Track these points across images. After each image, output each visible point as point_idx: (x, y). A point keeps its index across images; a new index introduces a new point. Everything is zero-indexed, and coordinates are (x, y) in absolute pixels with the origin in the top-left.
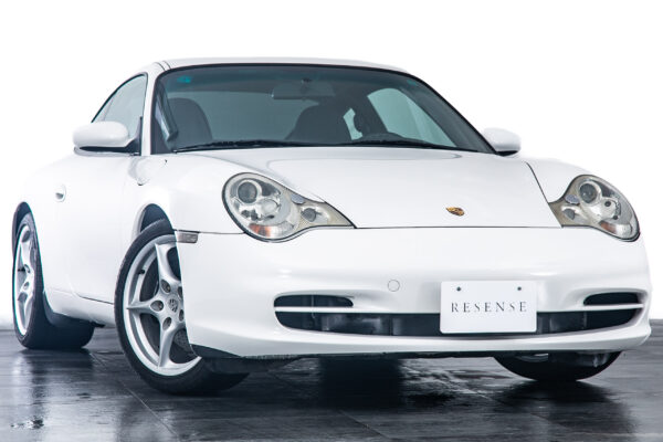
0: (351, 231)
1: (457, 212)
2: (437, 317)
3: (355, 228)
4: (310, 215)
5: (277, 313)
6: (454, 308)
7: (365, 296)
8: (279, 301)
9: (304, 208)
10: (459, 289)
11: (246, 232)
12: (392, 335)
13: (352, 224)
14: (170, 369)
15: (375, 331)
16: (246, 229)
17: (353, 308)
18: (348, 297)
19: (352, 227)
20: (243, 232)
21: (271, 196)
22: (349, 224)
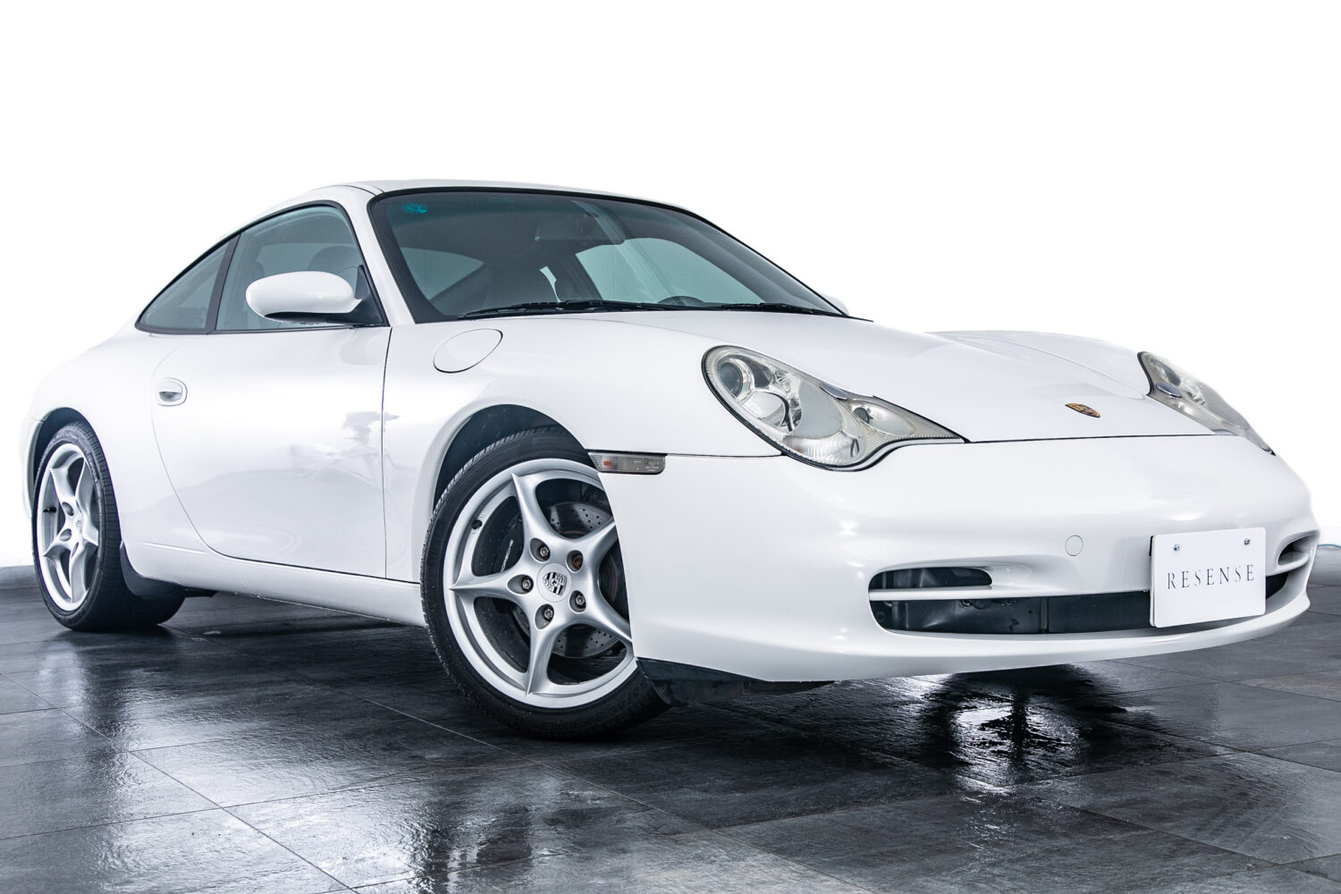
1: (1088, 411)
2: (1143, 598)
3: (967, 441)
6: (1170, 582)
7: (1018, 565)
8: (882, 580)
9: (854, 407)
10: (1176, 549)
11: (785, 453)
12: (1047, 632)
13: (957, 436)
14: (553, 695)
15: (1017, 626)
16: (783, 447)
17: (991, 588)
18: (984, 567)
19: (961, 440)
20: (779, 453)
21: (772, 388)
22: (950, 435)
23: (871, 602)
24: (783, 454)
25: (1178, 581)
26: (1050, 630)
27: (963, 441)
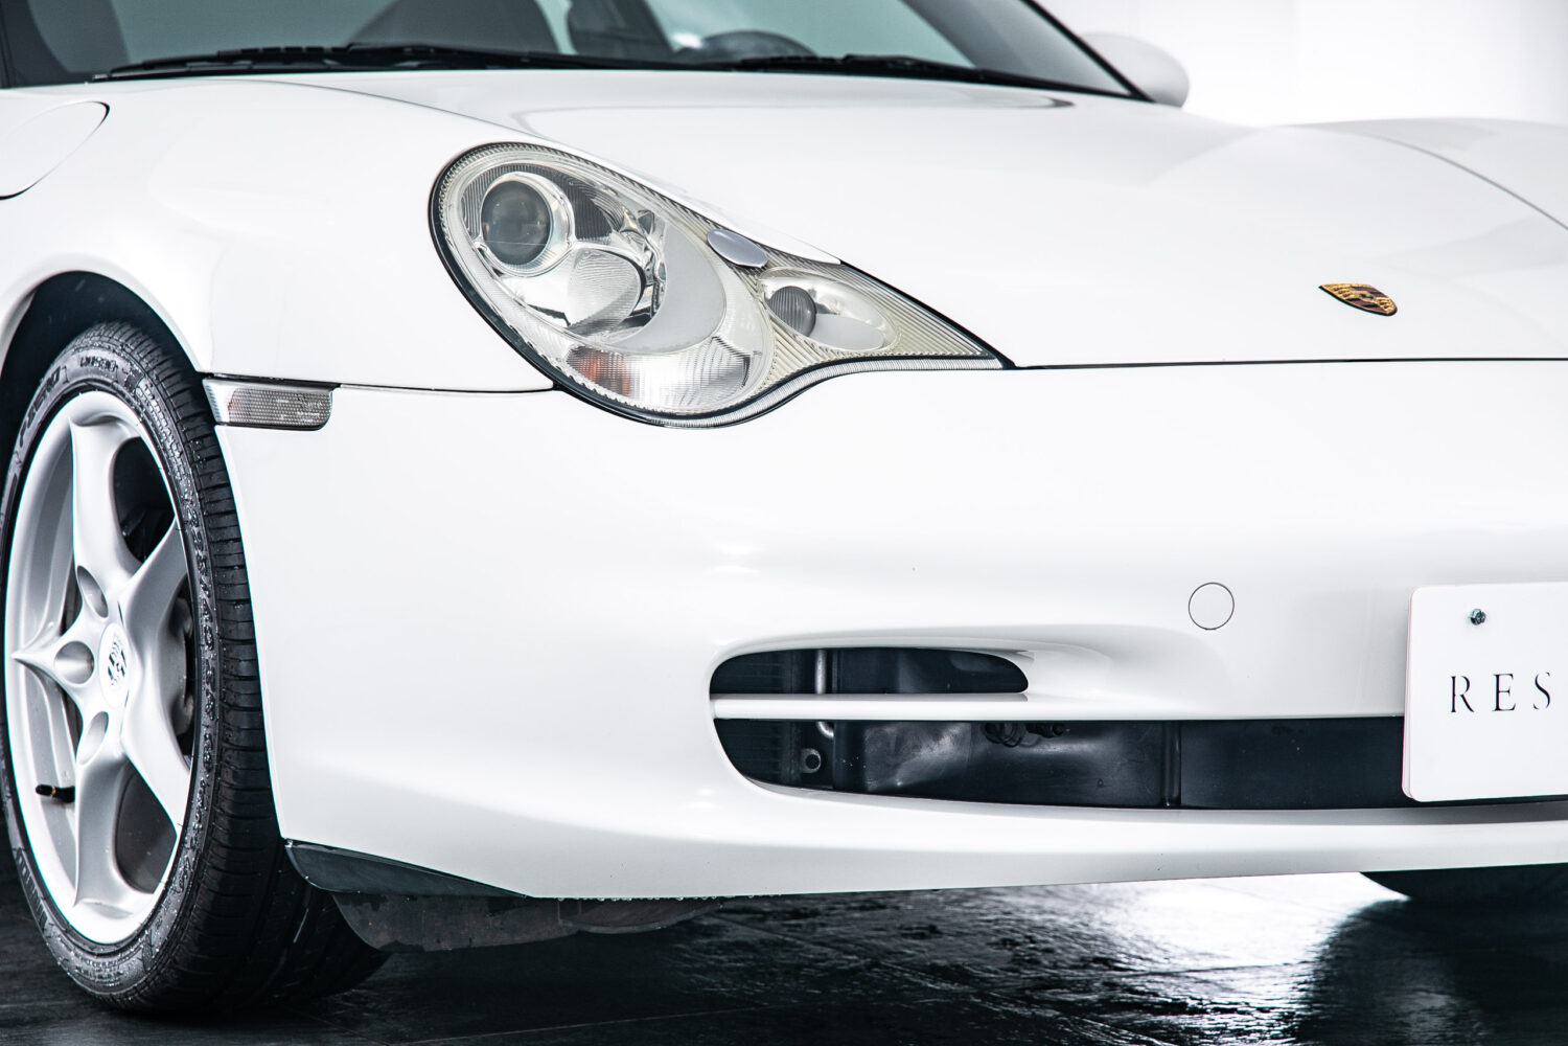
0: (991, 378)
1: (1369, 301)
2: (1386, 732)
3: (1008, 365)
4: (797, 311)
5: (722, 725)
6: (1459, 697)
7: (1077, 648)
8: (734, 676)
9: (772, 286)
10: (1478, 619)
11: (561, 384)
12: (1177, 804)
13: (990, 352)
15: (1100, 789)
16: (558, 371)
17: (1025, 698)
18: (1014, 652)
19: (997, 363)
20: (549, 383)
21: (617, 242)
22: (979, 350)
23: (719, 723)
24: (557, 387)
25: (1481, 695)
26: (1184, 801)
27: (1000, 365)
